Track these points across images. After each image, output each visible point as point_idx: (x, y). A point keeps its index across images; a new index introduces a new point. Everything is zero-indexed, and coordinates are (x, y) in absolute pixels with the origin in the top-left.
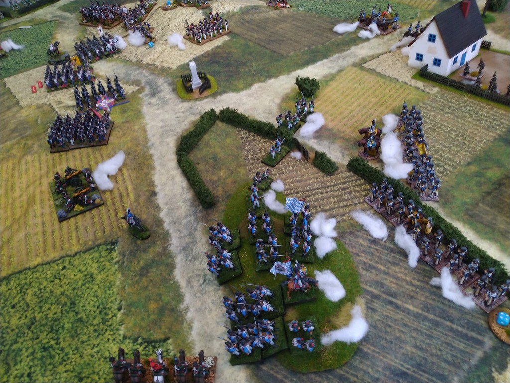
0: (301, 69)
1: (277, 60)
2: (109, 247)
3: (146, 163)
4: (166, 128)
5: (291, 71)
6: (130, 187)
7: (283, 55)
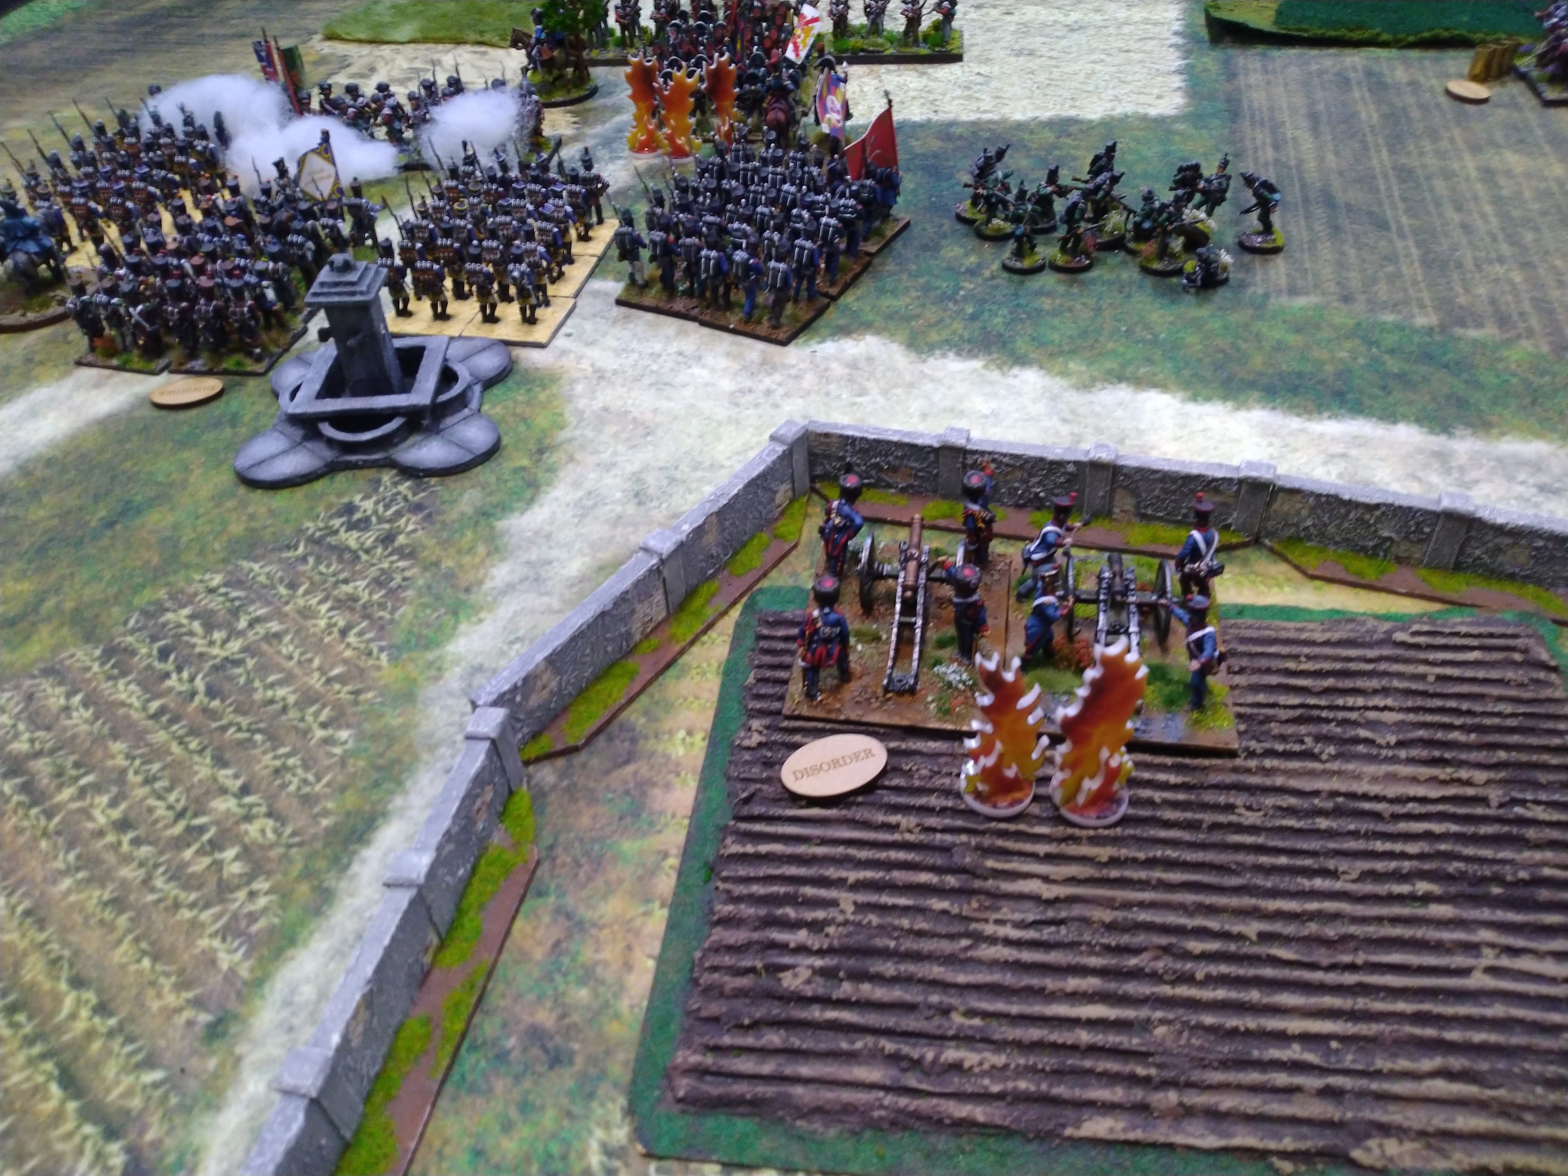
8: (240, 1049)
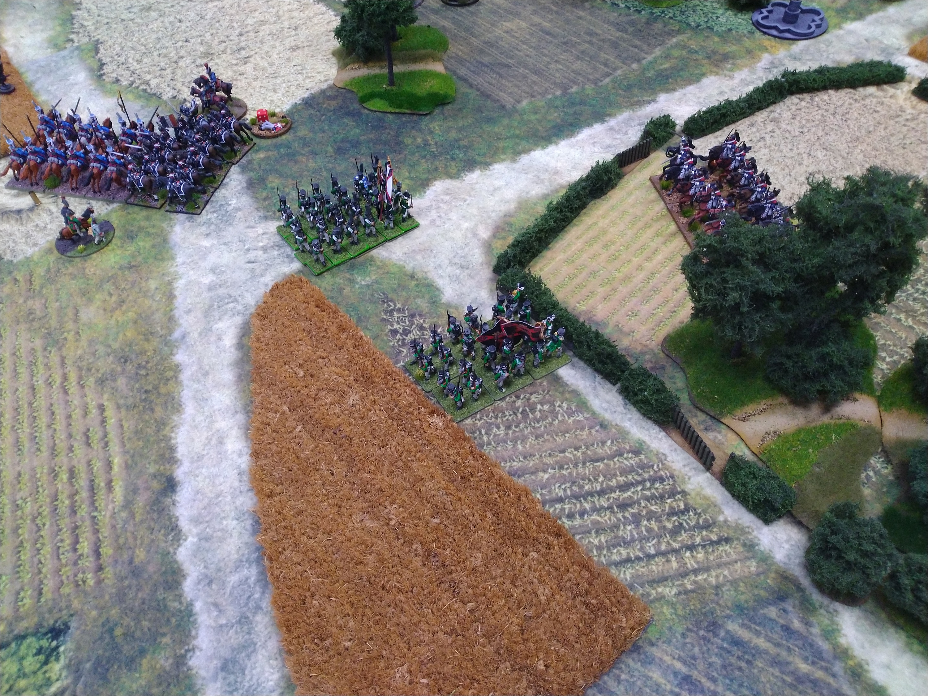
0: (543, 148)
1: (489, 120)
2: (44, 643)
3: (163, 391)
4: (222, 291)
5: (520, 153)
6: (117, 461)
7: (503, 107)
8: (614, 423)
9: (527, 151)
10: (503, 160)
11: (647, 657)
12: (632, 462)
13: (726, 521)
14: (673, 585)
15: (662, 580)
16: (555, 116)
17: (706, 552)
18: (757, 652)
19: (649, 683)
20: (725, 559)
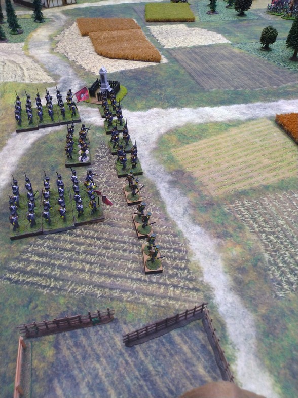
0: (212, 107)
1: (194, 92)
5: (200, 106)
7: (204, 89)
8: (172, 220)
9: (203, 106)
10: (190, 107)
11: (118, 328)
12: (170, 238)
13: (202, 281)
14: (155, 300)
15: (151, 295)
16: (225, 97)
17: (182, 292)
18: (180, 352)
19: (111, 341)
20: (191, 298)
